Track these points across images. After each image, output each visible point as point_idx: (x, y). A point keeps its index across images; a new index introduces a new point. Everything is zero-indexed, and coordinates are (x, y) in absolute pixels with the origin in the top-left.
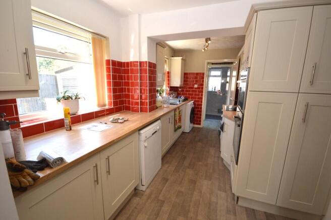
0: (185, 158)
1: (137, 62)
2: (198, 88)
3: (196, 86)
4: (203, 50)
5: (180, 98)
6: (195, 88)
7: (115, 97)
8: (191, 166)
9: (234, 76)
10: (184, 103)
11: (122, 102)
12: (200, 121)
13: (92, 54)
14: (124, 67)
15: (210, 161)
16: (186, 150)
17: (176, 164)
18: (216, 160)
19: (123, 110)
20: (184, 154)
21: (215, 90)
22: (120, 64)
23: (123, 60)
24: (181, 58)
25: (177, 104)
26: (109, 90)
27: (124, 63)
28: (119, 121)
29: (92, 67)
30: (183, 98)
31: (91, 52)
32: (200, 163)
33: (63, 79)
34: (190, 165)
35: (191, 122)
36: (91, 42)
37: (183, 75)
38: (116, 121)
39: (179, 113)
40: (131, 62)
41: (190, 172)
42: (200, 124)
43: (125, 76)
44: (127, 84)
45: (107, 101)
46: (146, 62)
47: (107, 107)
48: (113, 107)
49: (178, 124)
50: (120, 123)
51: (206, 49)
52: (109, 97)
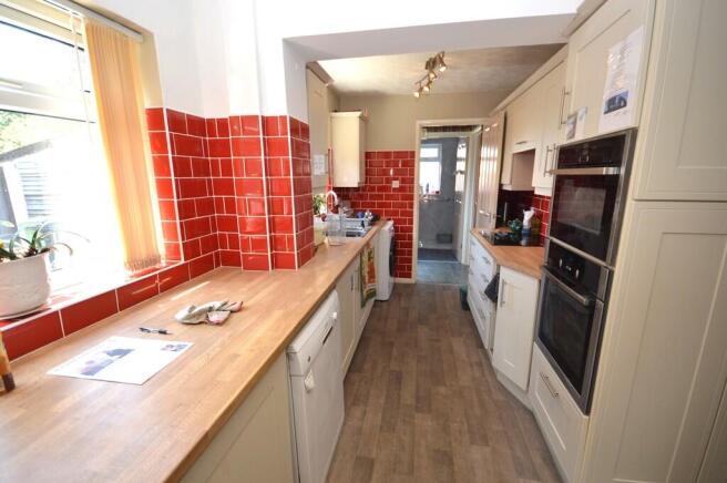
0: (398, 378)
1: (255, 118)
2: (401, 189)
3: (396, 184)
4: (417, 95)
5: (363, 217)
6: (395, 189)
7: (190, 230)
8: (423, 402)
9: (461, 159)
10: (375, 228)
11: (212, 243)
12: (410, 268)
13: (92, 88)
14: (212, 134)
15: (465, 379)
16: (395, 352)
17: (382, 401)
18: (477, 374)
19: (218, 265)
20: (394, 366)
21: (427, 190)
22: (198, 125)
23: (207, 112)
24: (359, 114)
25: (359, 235)
26: (167, 209)
27: (211, 122)
28: (214, 317)
29: (96, 132)
30: (369, 216)
31: (89, 82)
32: (442, 390)
33: (24, 177)
34: (418, 399)
35: (391, 274)
36: (84, 45)
37: (364, 156)
38: (202, 319)
39: (370, 259)
40: (234, 119)
41: (425, 422)
42: (409, 276)
43: (215, 163)
44: (226, 187)
45: (160, 245)
46: (283, 118)
47: (164, 264)
48: (182, 262)
49: (369, 287)
50: (218, 324)
51: (426, 89)
52: (169, 231)
